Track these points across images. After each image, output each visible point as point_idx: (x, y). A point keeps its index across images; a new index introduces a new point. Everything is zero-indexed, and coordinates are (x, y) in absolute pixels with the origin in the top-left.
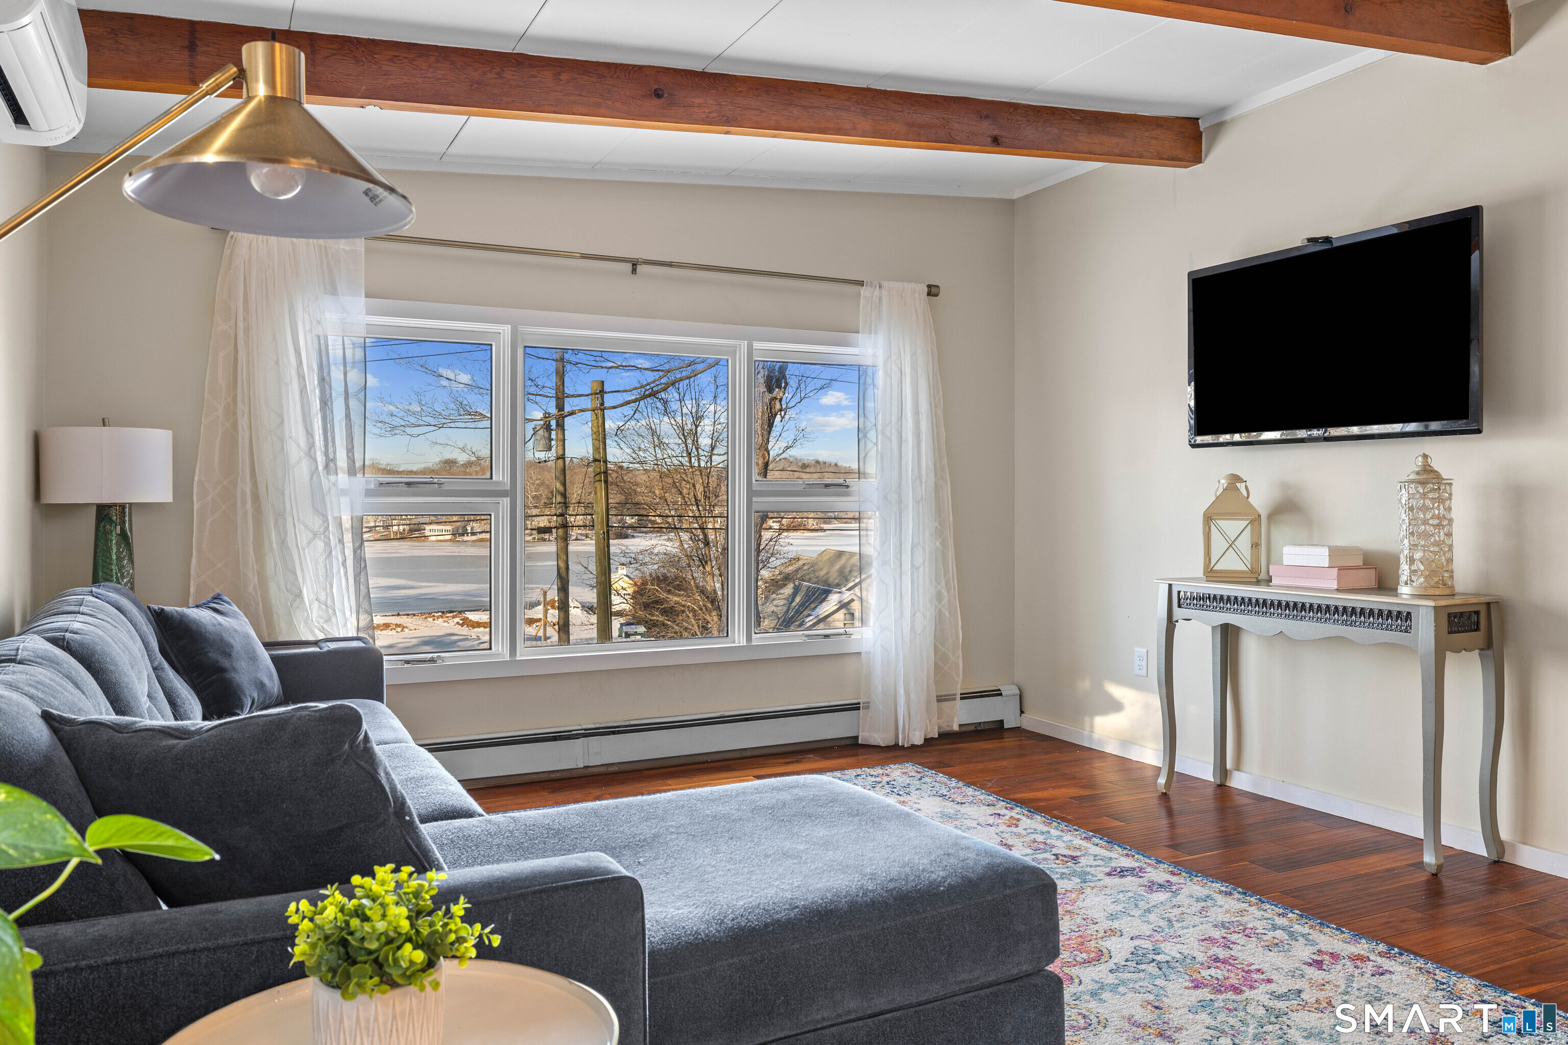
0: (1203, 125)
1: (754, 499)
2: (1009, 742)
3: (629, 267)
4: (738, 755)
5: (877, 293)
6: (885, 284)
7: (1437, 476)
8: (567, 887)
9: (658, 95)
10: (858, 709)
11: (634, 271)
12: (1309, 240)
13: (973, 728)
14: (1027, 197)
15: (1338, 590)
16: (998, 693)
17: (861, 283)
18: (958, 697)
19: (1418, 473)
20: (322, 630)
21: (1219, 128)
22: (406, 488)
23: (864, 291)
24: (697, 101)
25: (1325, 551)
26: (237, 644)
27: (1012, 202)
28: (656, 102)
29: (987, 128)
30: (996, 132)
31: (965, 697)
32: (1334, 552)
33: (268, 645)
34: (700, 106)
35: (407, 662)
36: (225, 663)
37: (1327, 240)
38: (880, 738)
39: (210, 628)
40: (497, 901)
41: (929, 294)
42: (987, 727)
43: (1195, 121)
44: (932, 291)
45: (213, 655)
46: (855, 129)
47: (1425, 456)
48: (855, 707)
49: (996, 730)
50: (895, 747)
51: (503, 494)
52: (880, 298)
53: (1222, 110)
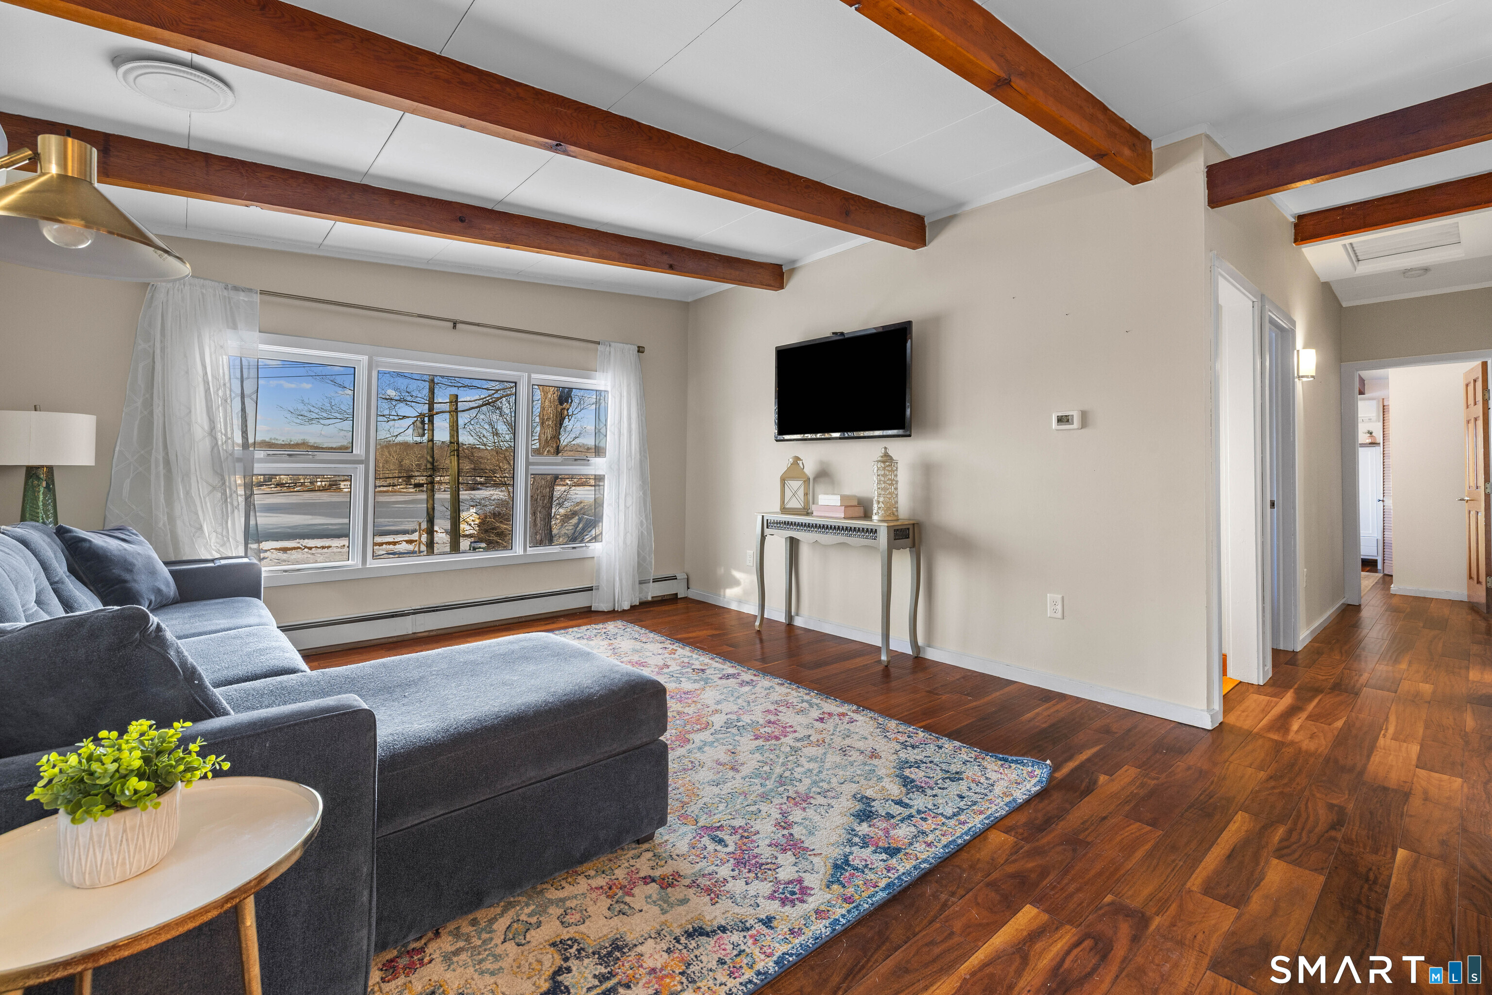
0: (784, 269)
1: (530, 467)
2: (680, 605)
3: (451, 324)
4: (517, 621)
5: (608, 349)
6: (612, 344)
7: (891, 458)
8: (316, 720)
9: (462, 220)
10: (592, 590)
11: (454, 327)
12: (833, 333)
13: (660, 598)
14: (695, 301)
15: (844, 518)
16: (674, 578)
17: (599, 343)
18: (651, 581)
19: (882, 457)
20: (218, 551)
21: (792, 271)
22: (287, 458)
23: (600, 347)
24: (488, 226)
25: (838, 497)
26: (139, 563)
27: (688, 303)
28: (460, 224)
29: (666, 259)
30: (671, 262)
31: (655, 581)
32: (843, 498)
33: (166, 564)
34: (489, 230)
35: (285, 571)
36: (127, 577)
37: (842, 334)
38: (604, 607)
39: (116, 552)
40: (258, 734)
41: (638, 351)
42: (668, 598)
43: (780, 266)
44: (641, 350)
45: (116, 571)
46: (587, 252)
47: (886, 448)
48: (590, 589)
49: (673, 599)
50: (613, 612)
51: (360, 462)
52: (610, 352)
53: (794, 262)
